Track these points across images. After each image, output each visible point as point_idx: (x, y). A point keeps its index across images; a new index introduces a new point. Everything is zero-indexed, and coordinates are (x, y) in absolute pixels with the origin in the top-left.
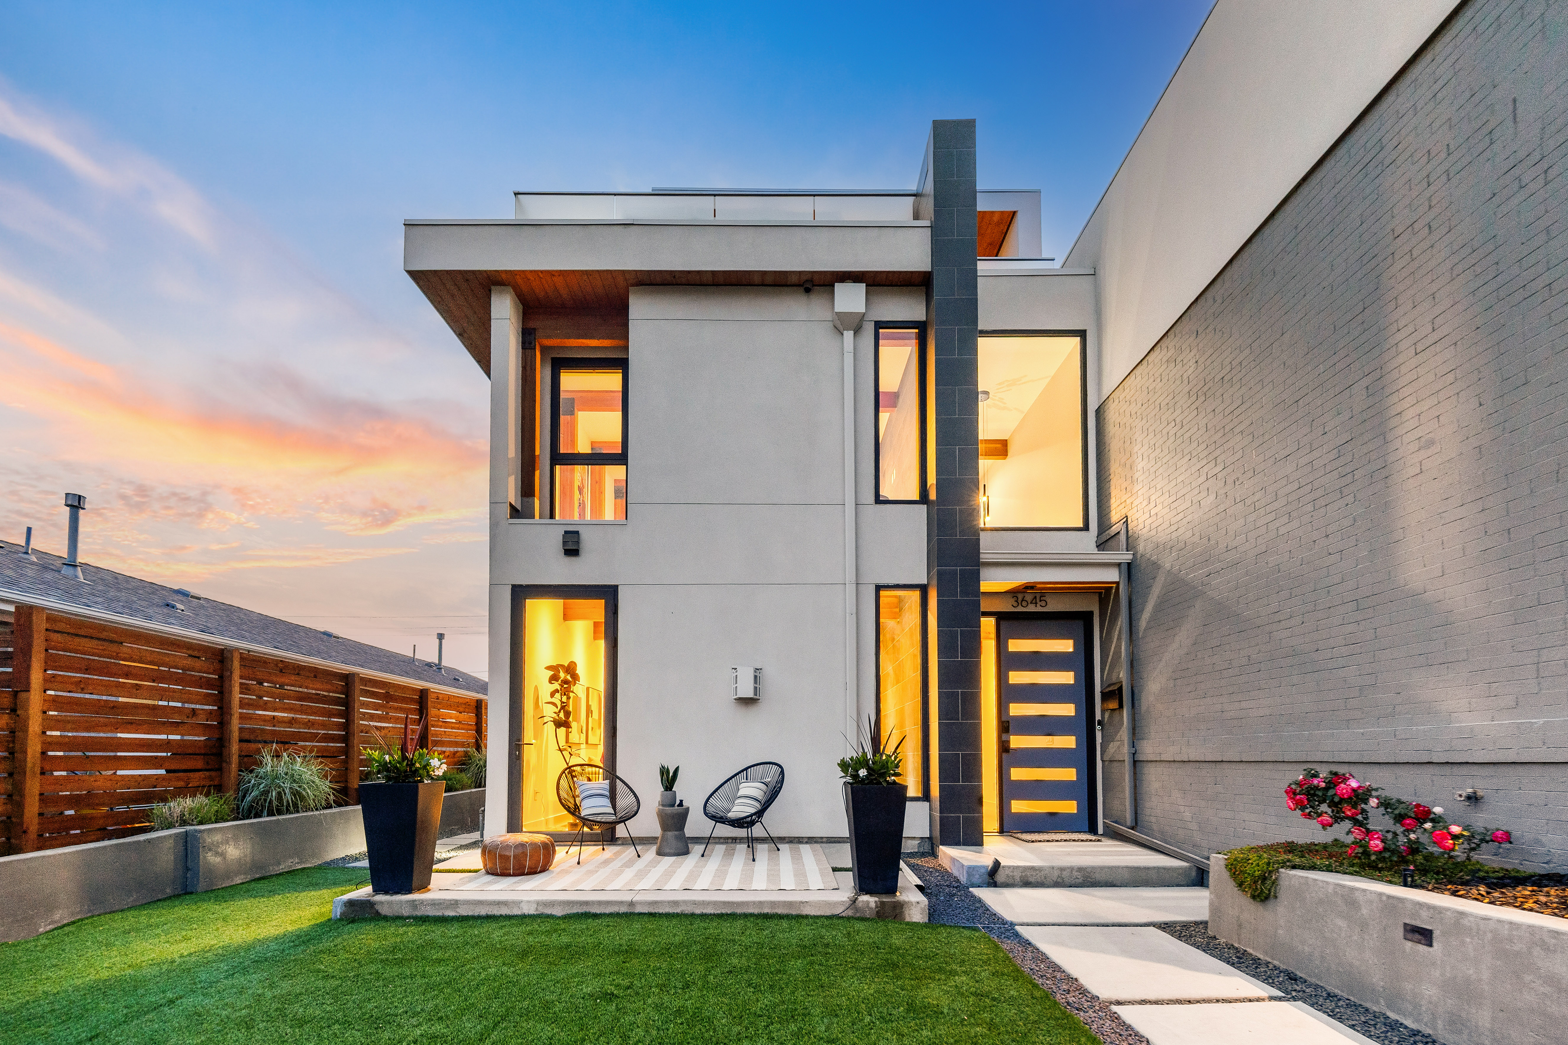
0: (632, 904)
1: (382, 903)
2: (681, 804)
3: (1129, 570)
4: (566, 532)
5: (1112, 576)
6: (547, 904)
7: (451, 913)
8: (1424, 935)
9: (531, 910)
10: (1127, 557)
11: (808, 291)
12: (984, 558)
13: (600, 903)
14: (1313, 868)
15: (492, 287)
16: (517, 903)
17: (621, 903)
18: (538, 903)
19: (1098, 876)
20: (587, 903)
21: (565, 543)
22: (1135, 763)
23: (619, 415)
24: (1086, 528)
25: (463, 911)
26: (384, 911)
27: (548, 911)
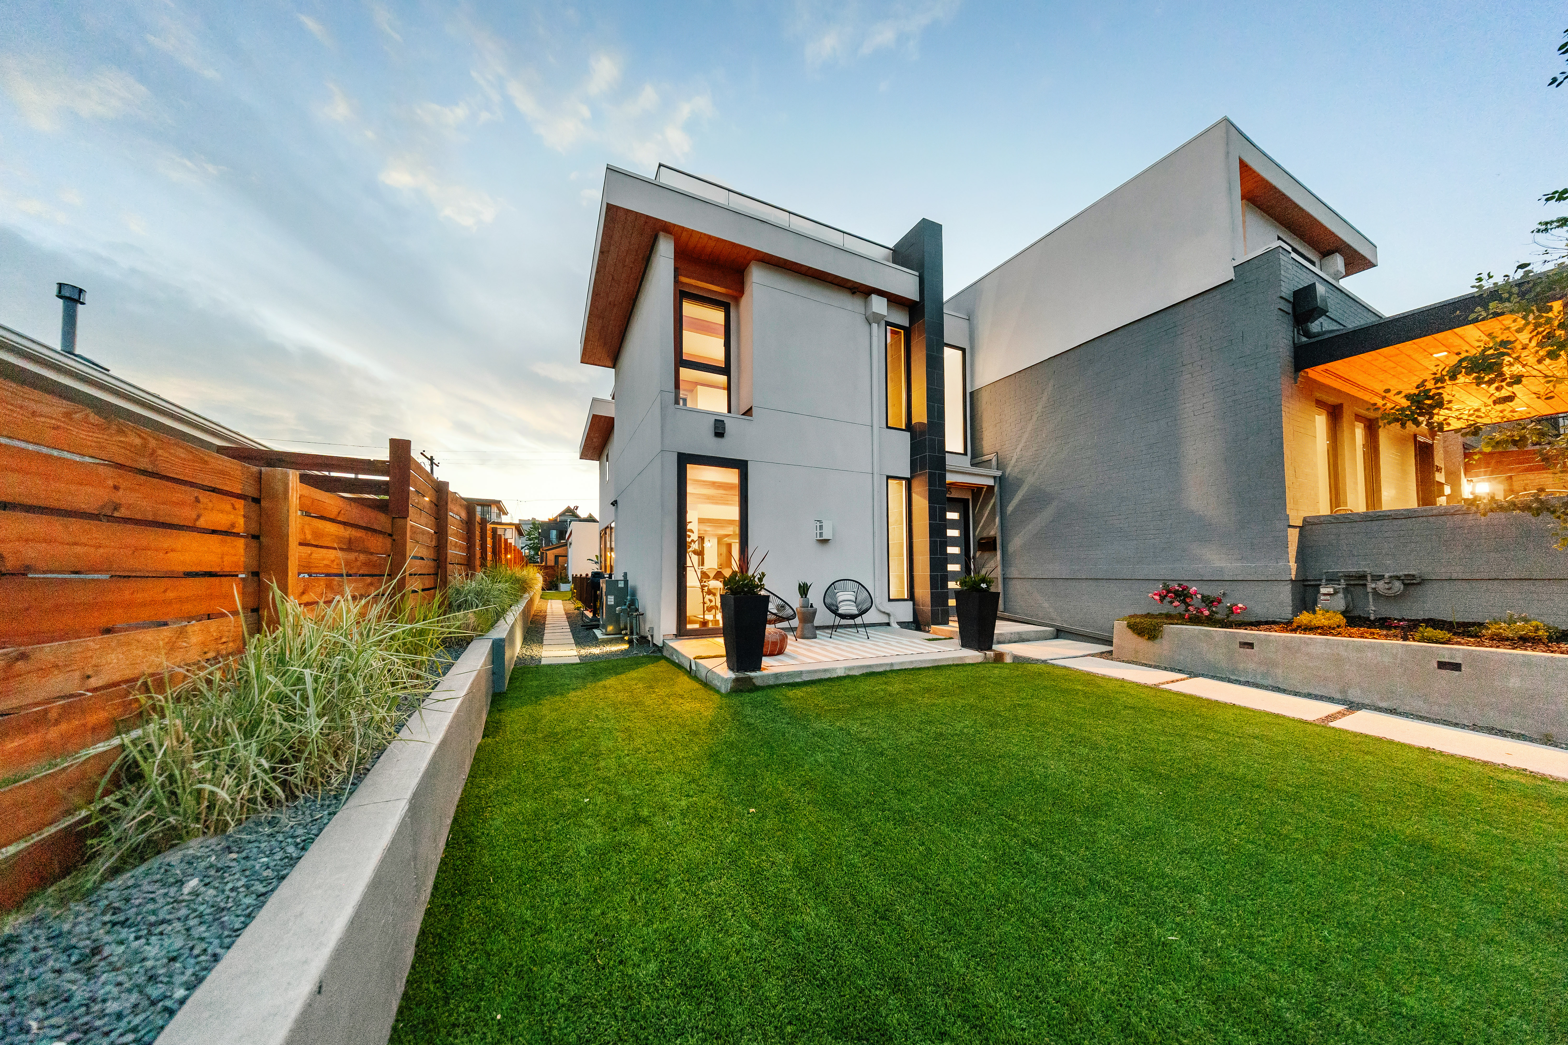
0: (892, 664)
1: (756, 677)
2: (812, 606)
3: (1000, 480)
4: (716, 420)
5: (991, 482)
6: (850, 669)
7: (798, 680)
8: (1251, 645)
9: (841, 673)
10: (999, 473)
11: (854, 293)
12: (948, 467)
13: (877, 665)
14: (1177, 624)
15: (661, 233)
16: (834, 670)
17: (887, 664)
18: (846, 668)
19: (1024, 637)
20: (870, 666)
21: (716, 428)
22: (1004, 579)
23: (721, 341)
24: (965, 454)
25: (806, 678)
26: (758, 682)
27: (851, 673)
